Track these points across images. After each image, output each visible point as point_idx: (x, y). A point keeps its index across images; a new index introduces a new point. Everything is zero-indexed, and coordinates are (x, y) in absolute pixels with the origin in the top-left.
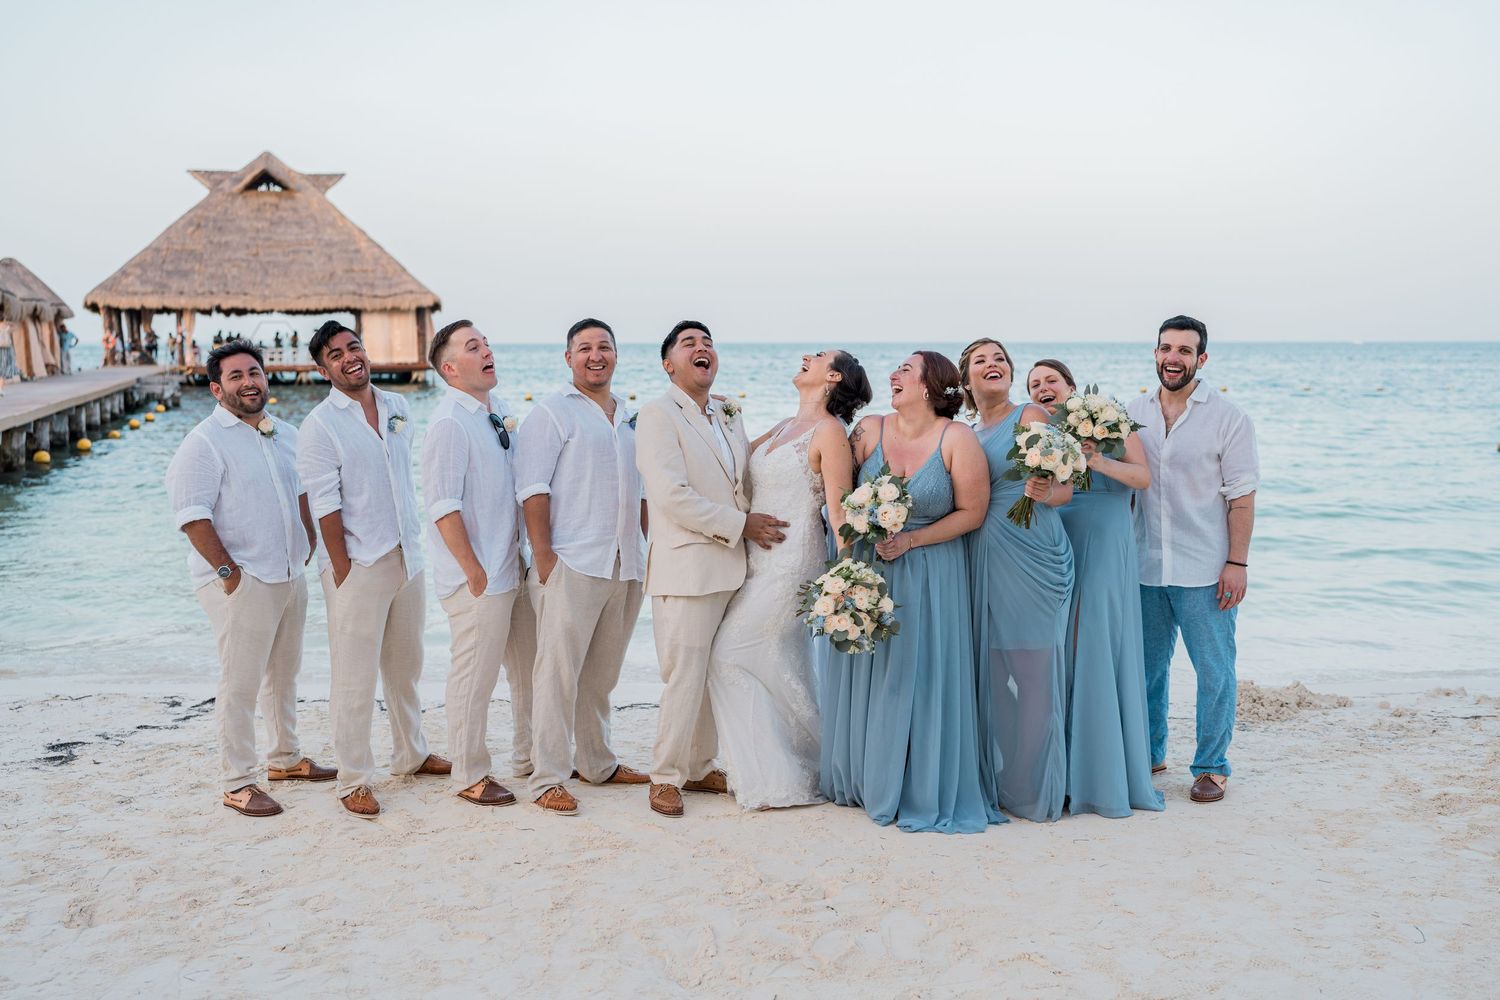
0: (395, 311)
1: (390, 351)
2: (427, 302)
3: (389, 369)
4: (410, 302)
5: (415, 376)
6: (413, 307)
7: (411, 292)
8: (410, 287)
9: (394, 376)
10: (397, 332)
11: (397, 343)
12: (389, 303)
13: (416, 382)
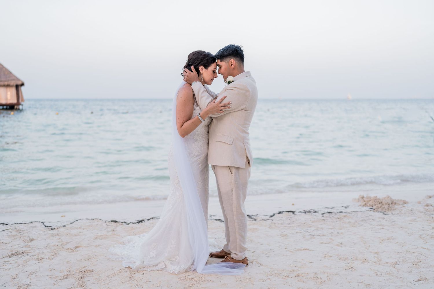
0: (8, 86)
1: (7, 99)
2: (20, 83)
3: (6, 105)
4: (14, 83)
5: (16, 107)
6: (15, 84)
7: (14, 80)
8: (13, 78)
9: (8, 107)
10: (9, 93)
11: (9, 97)
12: (6, 83)
13: (16, 109)
